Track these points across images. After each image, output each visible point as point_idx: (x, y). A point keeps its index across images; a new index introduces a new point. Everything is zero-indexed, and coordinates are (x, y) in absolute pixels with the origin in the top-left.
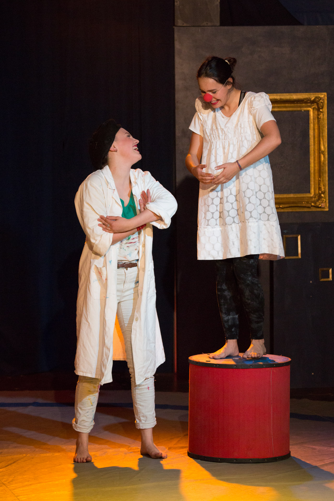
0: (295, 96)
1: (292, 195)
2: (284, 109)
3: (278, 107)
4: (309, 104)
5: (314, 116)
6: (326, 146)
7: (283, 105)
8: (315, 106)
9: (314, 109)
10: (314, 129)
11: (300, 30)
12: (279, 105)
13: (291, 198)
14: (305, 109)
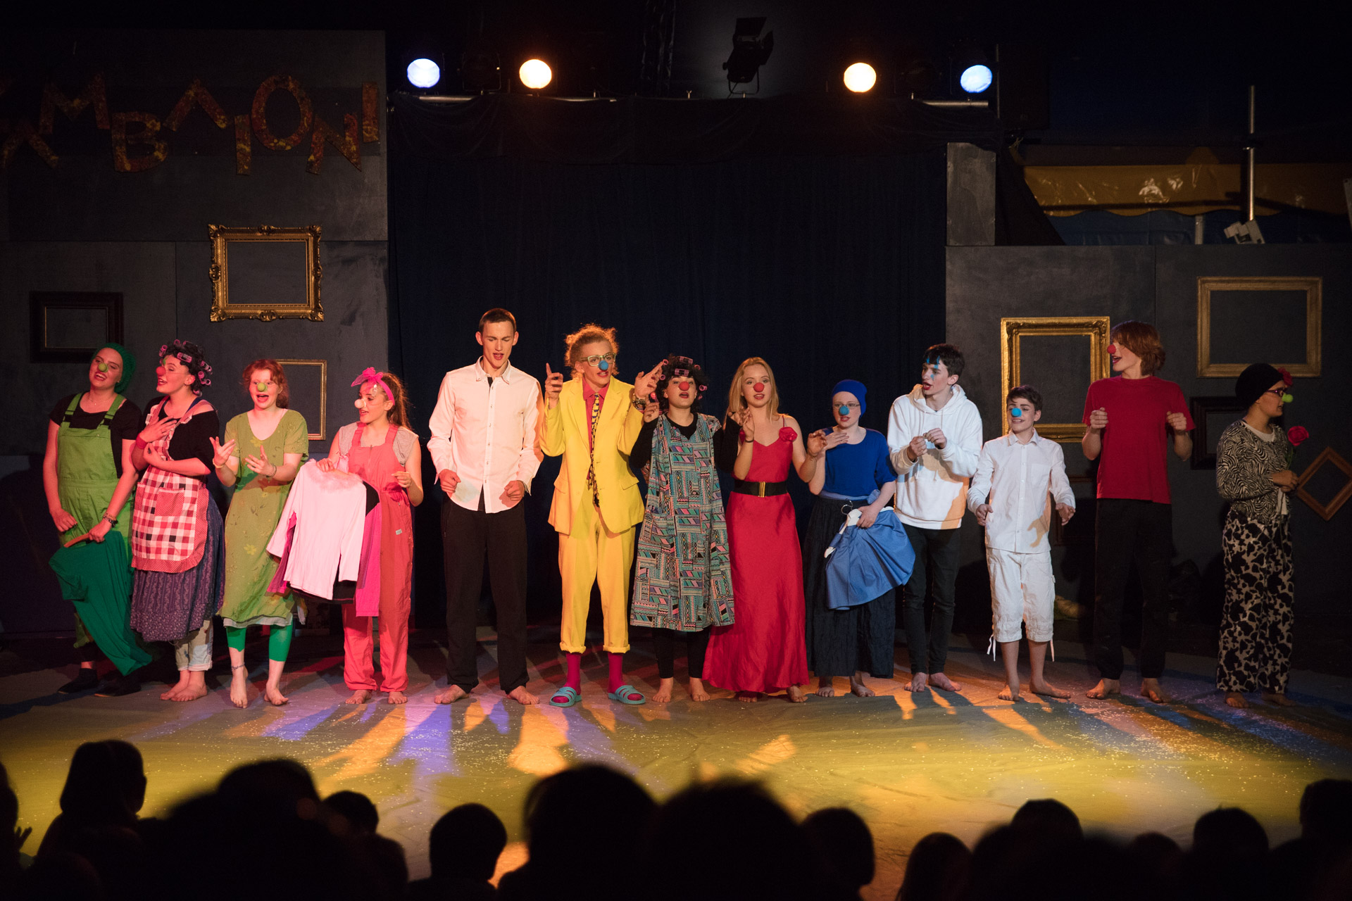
0: (1075, 320)
1: (1071, 425)
2: (1063, 334)
3: (1057, 331)
4: (1091, 329)
5: (1095, 341)
6: (1109, 373)
7: (1062, 329)
8: (1097, 330)
9: (1095, 333)
10: (1096, 355)
11: (1082, 251)
12: (1057, 329)
13: (1068, 428)
14: (1086, 333)
